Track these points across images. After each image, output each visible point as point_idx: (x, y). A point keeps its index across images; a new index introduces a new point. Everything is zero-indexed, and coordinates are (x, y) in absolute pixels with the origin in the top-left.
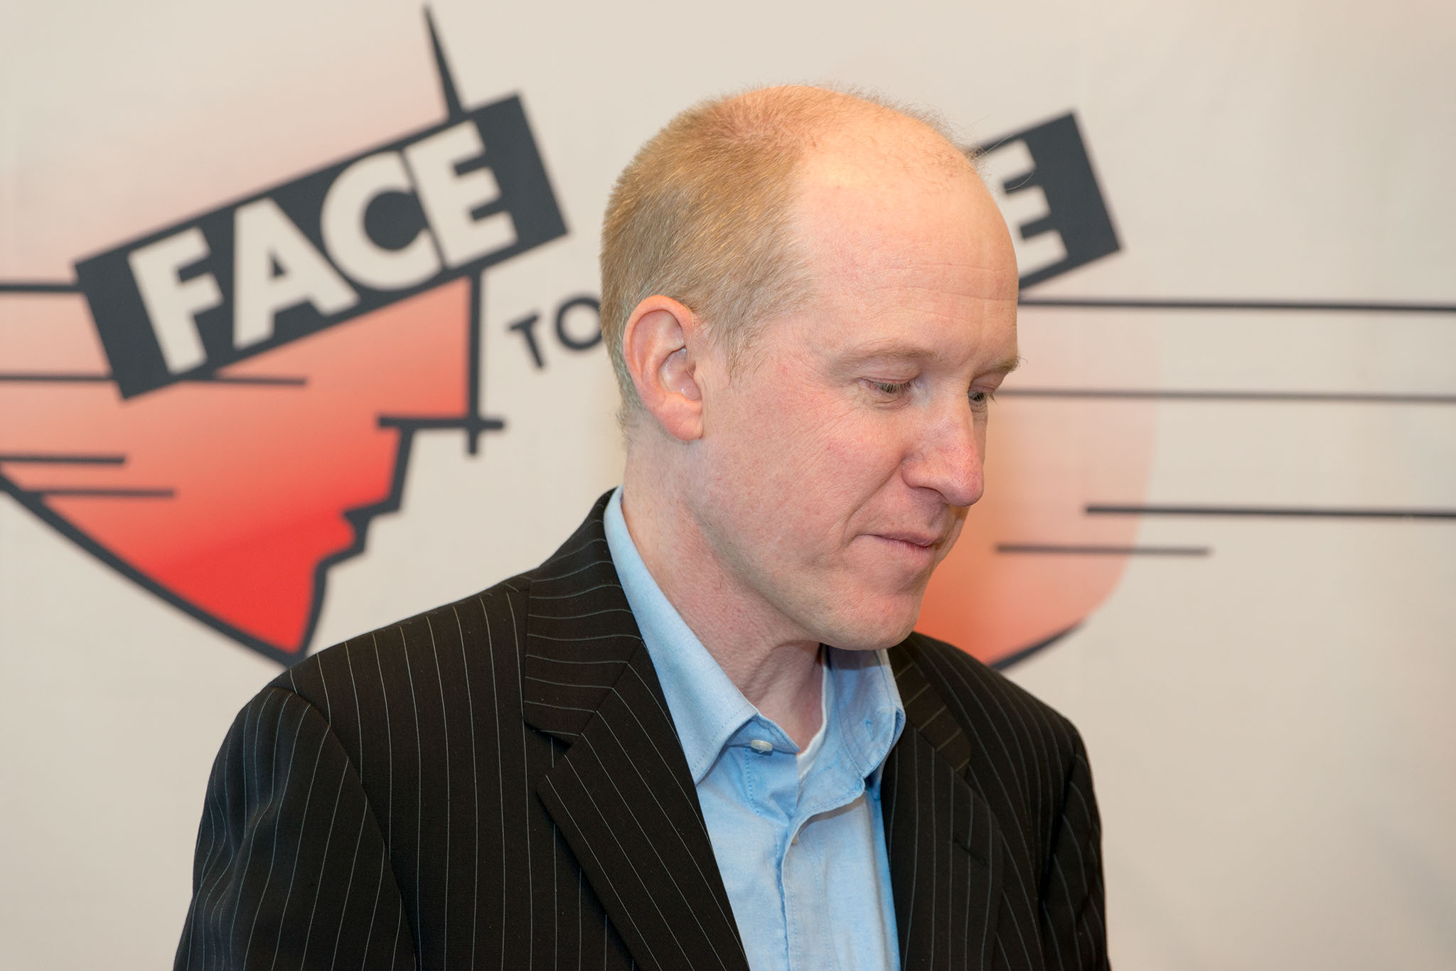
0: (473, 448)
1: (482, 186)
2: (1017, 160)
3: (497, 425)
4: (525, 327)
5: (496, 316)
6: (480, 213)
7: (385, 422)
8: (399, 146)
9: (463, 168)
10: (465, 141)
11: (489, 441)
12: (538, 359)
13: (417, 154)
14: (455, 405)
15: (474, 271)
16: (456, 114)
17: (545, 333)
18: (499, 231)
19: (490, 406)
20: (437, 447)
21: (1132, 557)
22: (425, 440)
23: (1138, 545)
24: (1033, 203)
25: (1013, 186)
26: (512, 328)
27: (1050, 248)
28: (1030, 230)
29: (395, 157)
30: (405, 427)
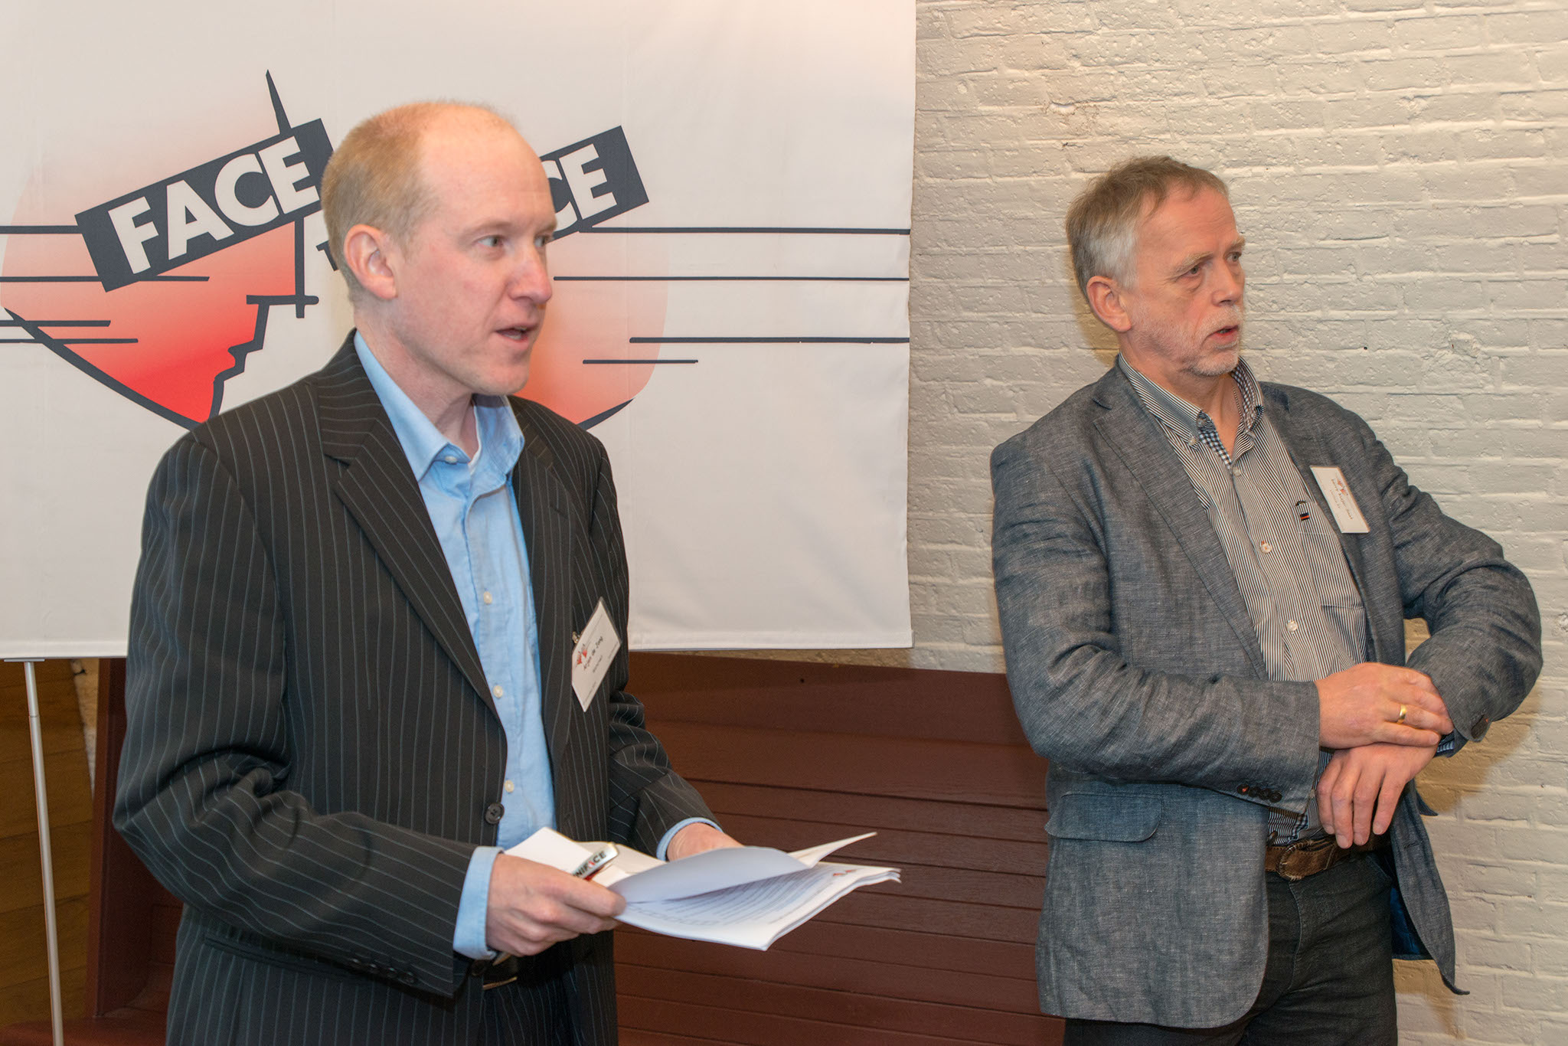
0: (300, 314)
1: (300, 171)
2: (590, 153)
3: (314, 300)
4: (325, 247)
7: (251, 300)
8: (255, 149)
9: (289, 161)
10: (291, 146)
11: (308, 308)
12: (335, 265)
13: (264, 154)
14: (291, 291)
15: (298, 217)
16: (286, 131)
18: (309, 195)
19: (309, 291)
20: (280, 316)
21: (657, 366)
22: (274, 310)
23: (659, 358)
24: (599, 177)
25: (588, 168)
26: (319, 248)
27: (608, 201)
28: (597, 192)
29: (251, 158)
30: (262, 303)
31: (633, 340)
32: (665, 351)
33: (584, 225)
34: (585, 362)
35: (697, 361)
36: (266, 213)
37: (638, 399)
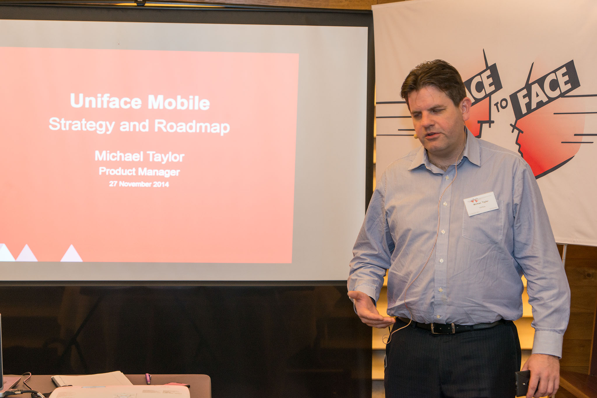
0: (490, 127)
1: (491, 80)
2: (564, 70)
3: (493, 122)
4: (496, 105)
5: (493, 103)
6: (490, 85)
7: (479, 122)
8: (480, 74)
9: (488, 77)
10: (488, 73)
11: (492, 124)
12: (499, 111)
13: (482, 75)
14: (488, 120)
15: (489, 96)
16: (488, 68)
17: (499, 105)
18: (493, 88)
19: (492, 120)
20: (485, 126)
21: (582, 144)
22: (484, 125)
23: (582, 141)
24: (567, 78)
25: (564, 75)
26: (495, 105)
27: (569, 86)
28: (566, 83)
29: (479, 76)
30: (481, 123)
31: (575, 135)
32: (585, 139)
33: (563, 95)
34: (562, 142)
35: (592, 142)
36: (481, 95)
37: (576, 156)
